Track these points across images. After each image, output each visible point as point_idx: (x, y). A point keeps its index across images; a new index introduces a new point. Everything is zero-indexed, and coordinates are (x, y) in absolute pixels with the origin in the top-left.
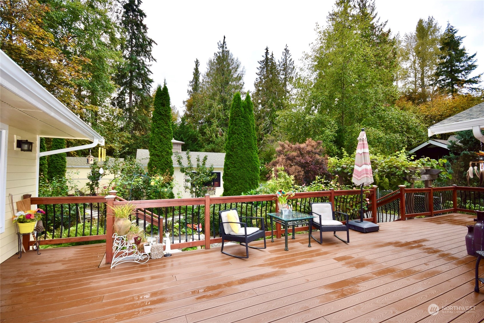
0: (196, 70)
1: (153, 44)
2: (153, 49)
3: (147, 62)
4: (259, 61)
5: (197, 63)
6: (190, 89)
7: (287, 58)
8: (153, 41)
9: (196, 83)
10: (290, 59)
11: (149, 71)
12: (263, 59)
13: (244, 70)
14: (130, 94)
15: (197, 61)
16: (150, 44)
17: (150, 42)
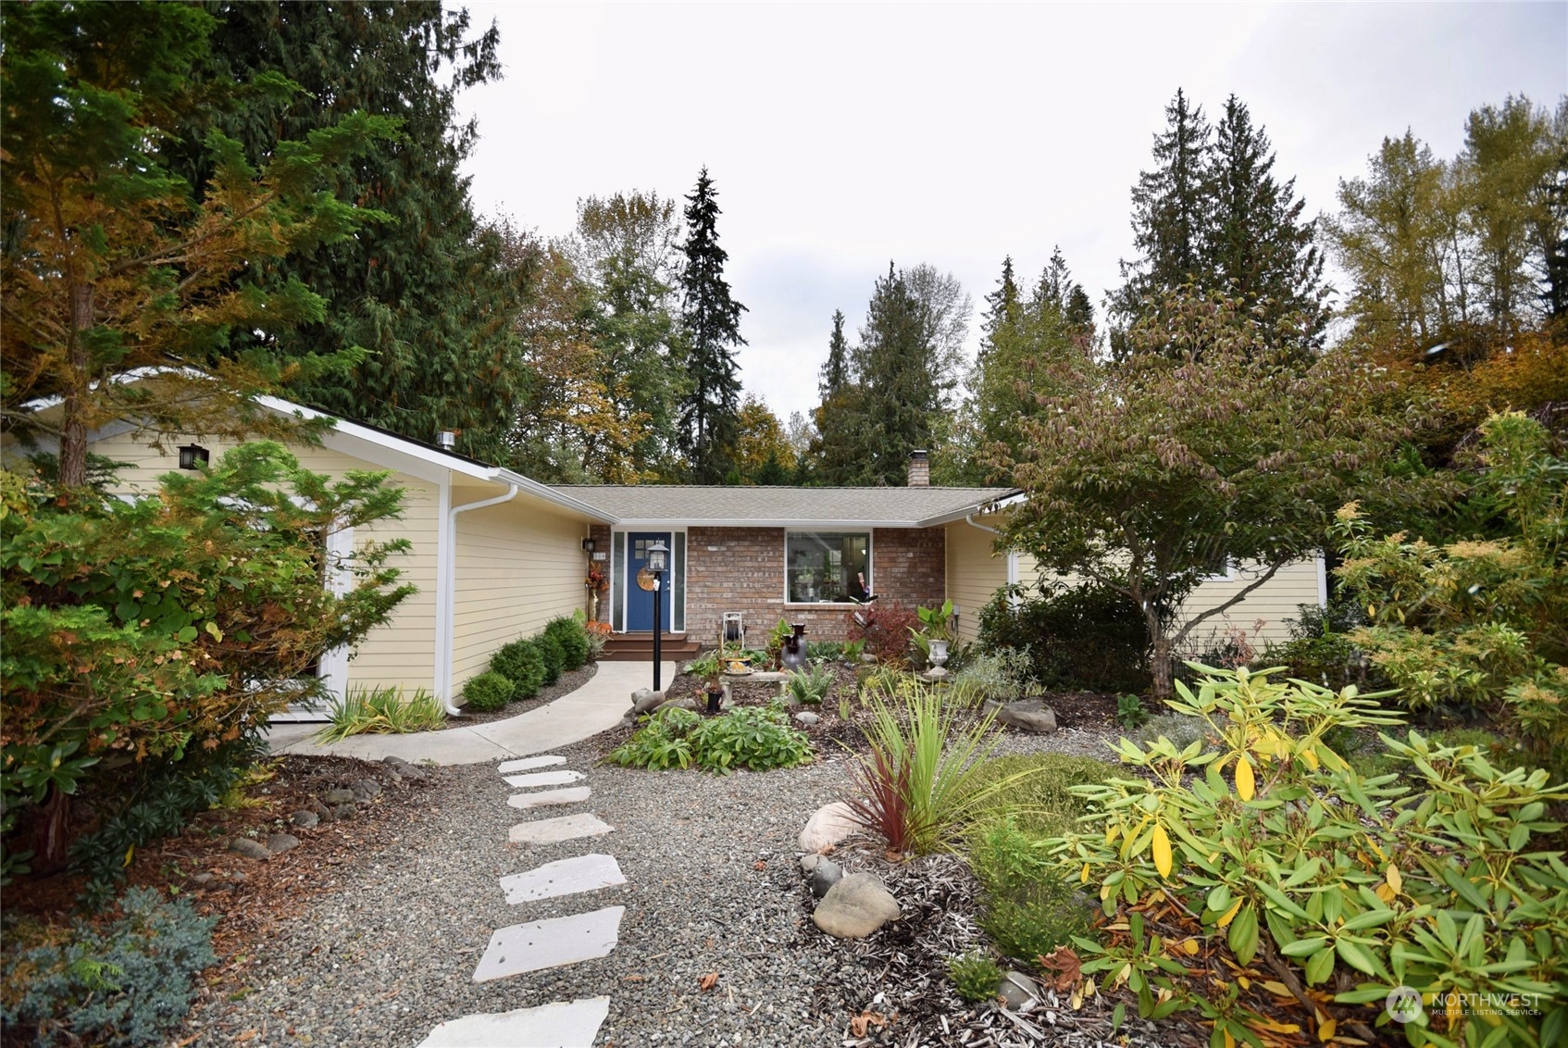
0: (838, 336)
1: (741, 311)
2: (741, 322)
3: (729, 347)
4: (989, 294)
5: (839, 319)
6: (825, 381)
7: (1059, 280)
8: (741, 306)
9: (837, 365)
10: (1066, 282)
11: (734, 365)
12: (999, 287)
13: (970, 303)
14: (700, 418)
15: (839, 314)
16: (736, 312)
17: (736, 309)
